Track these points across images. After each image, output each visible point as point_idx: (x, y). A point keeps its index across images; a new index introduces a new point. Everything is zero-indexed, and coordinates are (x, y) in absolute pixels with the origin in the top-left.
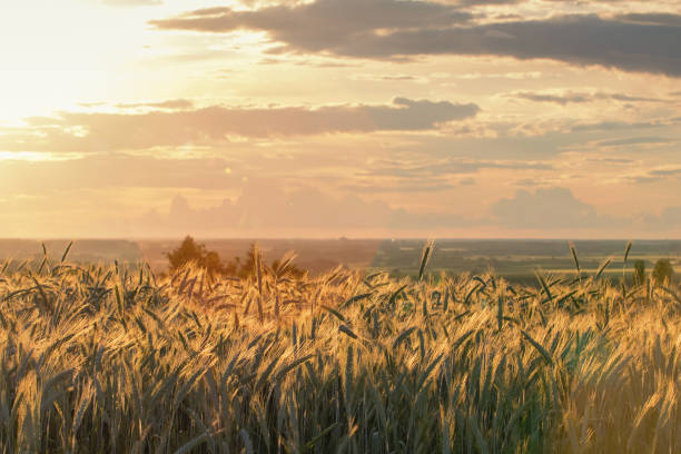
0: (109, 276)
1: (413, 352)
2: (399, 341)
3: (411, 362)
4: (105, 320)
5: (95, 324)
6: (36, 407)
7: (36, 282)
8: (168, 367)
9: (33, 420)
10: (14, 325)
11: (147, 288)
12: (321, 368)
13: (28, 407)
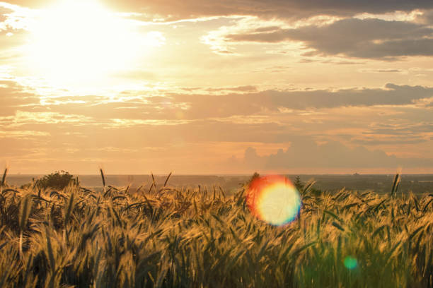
0: (194, 195)
1: (385, 241)
2: (375, 233)
3: (382, 247)
4: (187, 222)
5: (179, 224)
6: (132, 274)
7: (145, 198)
8: (223, 250)
9: (130, 283)
10: (126, 224)
11: (218, 202)
12: (323, 251)
13: (126, 275)
